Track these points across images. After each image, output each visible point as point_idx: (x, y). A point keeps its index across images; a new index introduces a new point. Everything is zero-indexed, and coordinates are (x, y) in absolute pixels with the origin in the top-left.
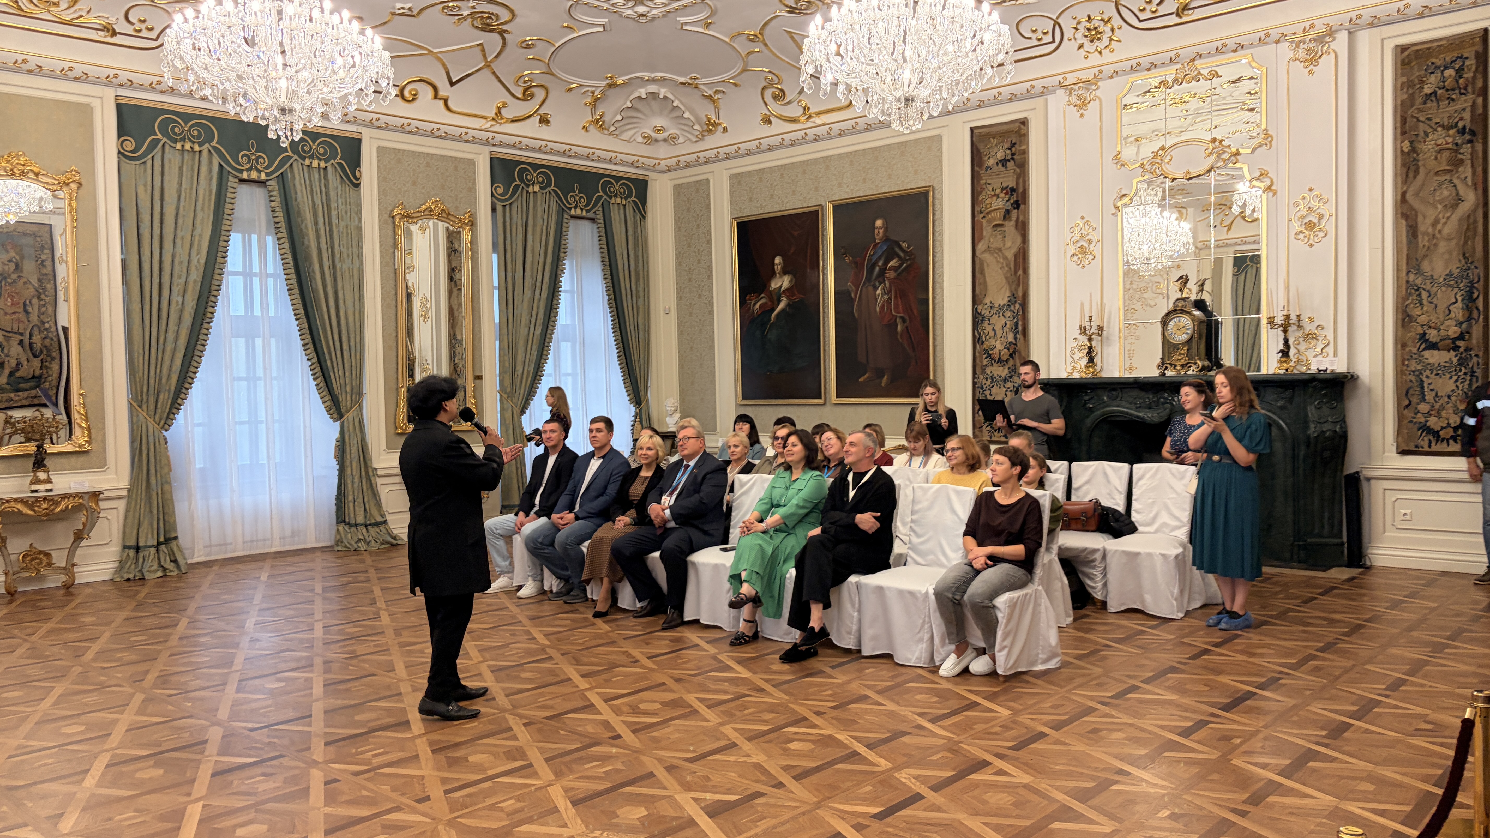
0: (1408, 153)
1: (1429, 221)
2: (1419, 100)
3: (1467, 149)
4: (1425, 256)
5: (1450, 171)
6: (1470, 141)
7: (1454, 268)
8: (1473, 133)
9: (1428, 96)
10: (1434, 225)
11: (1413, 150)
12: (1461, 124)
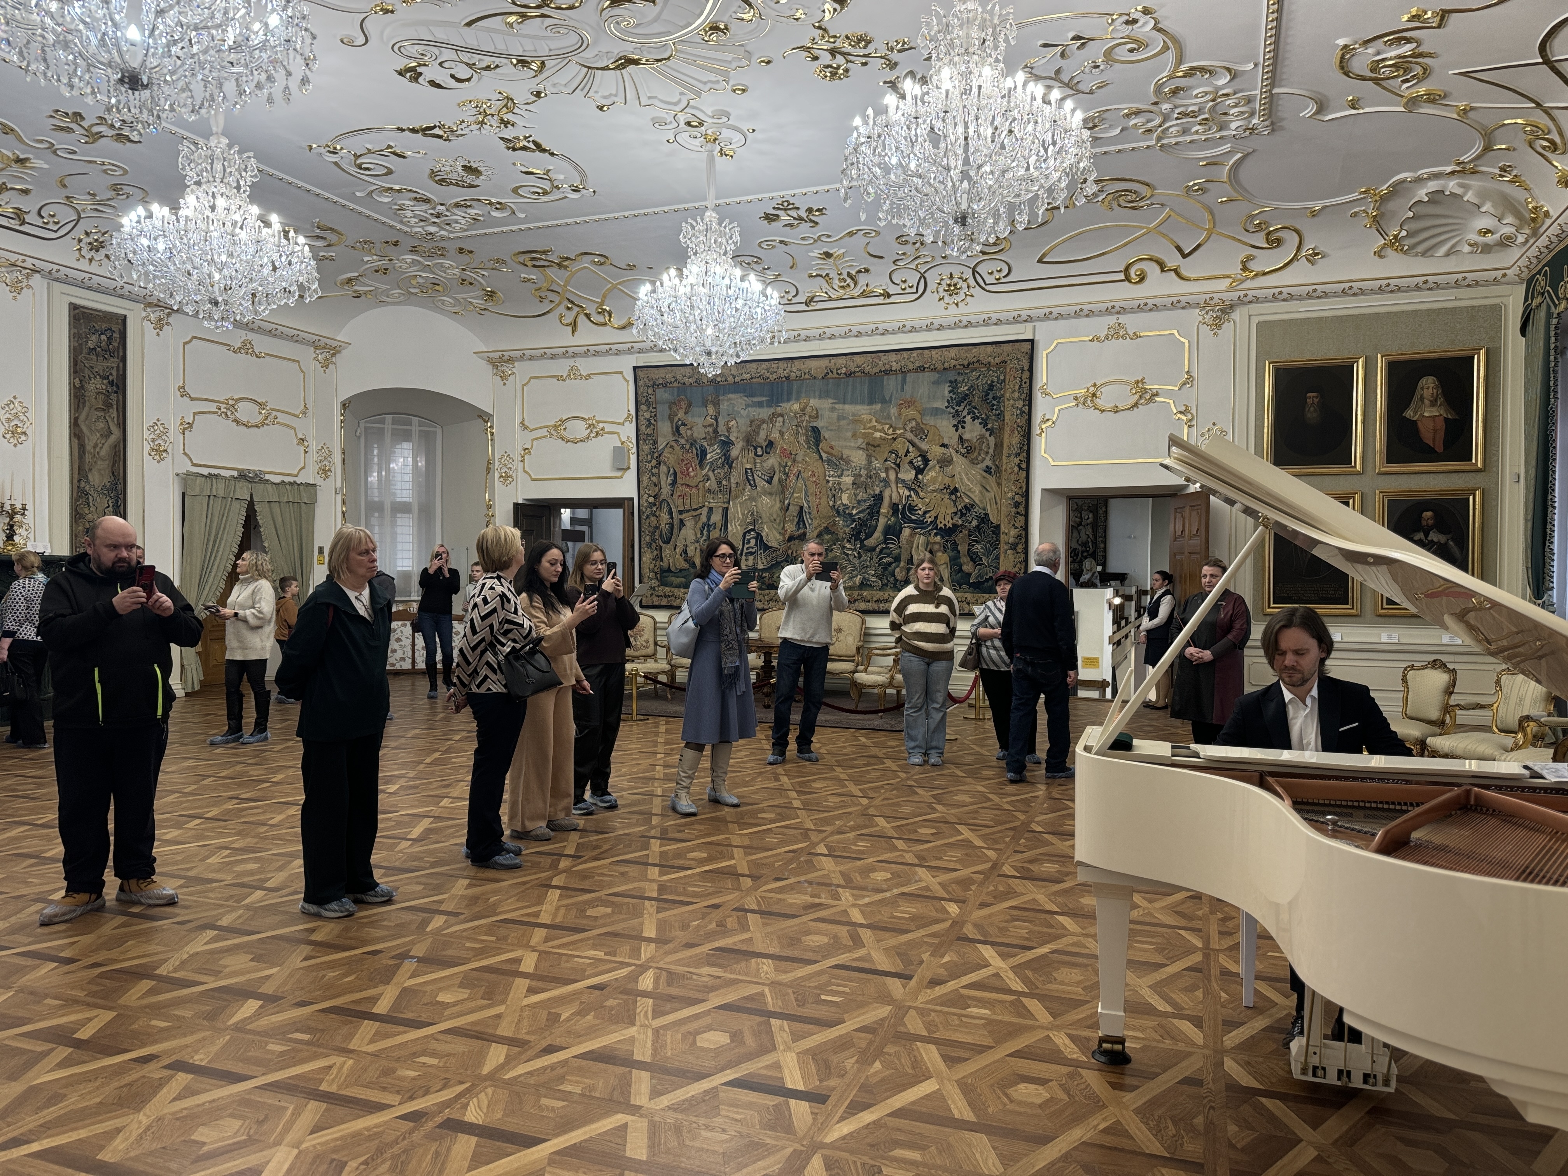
0: (79, 389)
1: (92, 444)
2: (85, 351)
3: (114, 396)
4: (90, 470)
5: (104, 410)
6: (116, 392)
7: (106, 481)
8: (118, 387)
9: (91, 350)
10: (94, 448)
11: (82, 387)
12: (111, 378)
